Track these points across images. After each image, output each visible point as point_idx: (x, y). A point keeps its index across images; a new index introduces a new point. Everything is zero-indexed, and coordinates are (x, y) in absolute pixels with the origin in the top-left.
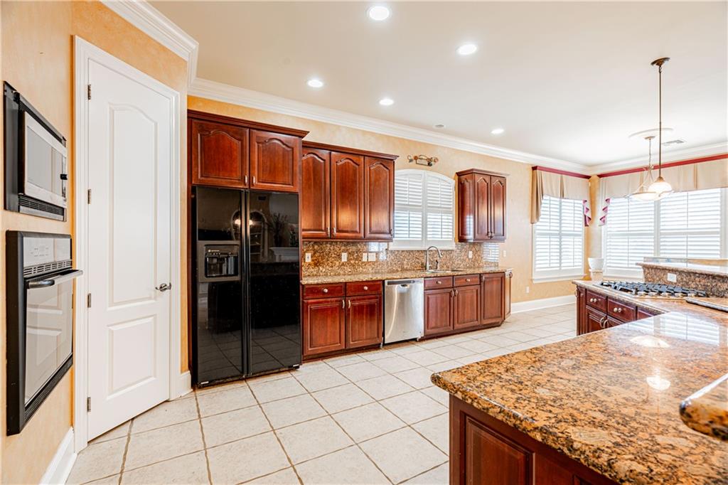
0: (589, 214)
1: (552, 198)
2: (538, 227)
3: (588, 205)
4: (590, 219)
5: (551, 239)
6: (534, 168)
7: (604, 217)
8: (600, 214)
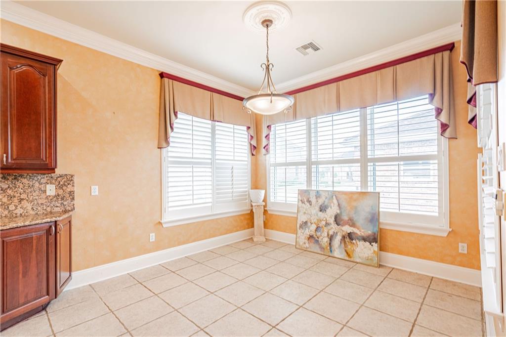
0: (254, 143)
1: (195, 119)
2: (170, 154)
3: (252, 132)
4: (254, 147)
5: (195, 170)
6: (162, 75)
7: (267, 145)
8: (264, 142)
